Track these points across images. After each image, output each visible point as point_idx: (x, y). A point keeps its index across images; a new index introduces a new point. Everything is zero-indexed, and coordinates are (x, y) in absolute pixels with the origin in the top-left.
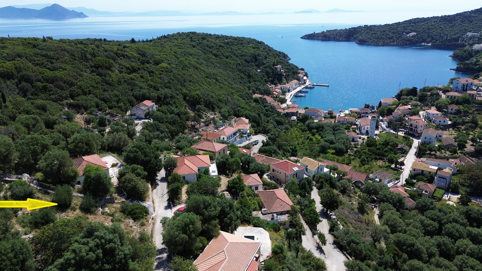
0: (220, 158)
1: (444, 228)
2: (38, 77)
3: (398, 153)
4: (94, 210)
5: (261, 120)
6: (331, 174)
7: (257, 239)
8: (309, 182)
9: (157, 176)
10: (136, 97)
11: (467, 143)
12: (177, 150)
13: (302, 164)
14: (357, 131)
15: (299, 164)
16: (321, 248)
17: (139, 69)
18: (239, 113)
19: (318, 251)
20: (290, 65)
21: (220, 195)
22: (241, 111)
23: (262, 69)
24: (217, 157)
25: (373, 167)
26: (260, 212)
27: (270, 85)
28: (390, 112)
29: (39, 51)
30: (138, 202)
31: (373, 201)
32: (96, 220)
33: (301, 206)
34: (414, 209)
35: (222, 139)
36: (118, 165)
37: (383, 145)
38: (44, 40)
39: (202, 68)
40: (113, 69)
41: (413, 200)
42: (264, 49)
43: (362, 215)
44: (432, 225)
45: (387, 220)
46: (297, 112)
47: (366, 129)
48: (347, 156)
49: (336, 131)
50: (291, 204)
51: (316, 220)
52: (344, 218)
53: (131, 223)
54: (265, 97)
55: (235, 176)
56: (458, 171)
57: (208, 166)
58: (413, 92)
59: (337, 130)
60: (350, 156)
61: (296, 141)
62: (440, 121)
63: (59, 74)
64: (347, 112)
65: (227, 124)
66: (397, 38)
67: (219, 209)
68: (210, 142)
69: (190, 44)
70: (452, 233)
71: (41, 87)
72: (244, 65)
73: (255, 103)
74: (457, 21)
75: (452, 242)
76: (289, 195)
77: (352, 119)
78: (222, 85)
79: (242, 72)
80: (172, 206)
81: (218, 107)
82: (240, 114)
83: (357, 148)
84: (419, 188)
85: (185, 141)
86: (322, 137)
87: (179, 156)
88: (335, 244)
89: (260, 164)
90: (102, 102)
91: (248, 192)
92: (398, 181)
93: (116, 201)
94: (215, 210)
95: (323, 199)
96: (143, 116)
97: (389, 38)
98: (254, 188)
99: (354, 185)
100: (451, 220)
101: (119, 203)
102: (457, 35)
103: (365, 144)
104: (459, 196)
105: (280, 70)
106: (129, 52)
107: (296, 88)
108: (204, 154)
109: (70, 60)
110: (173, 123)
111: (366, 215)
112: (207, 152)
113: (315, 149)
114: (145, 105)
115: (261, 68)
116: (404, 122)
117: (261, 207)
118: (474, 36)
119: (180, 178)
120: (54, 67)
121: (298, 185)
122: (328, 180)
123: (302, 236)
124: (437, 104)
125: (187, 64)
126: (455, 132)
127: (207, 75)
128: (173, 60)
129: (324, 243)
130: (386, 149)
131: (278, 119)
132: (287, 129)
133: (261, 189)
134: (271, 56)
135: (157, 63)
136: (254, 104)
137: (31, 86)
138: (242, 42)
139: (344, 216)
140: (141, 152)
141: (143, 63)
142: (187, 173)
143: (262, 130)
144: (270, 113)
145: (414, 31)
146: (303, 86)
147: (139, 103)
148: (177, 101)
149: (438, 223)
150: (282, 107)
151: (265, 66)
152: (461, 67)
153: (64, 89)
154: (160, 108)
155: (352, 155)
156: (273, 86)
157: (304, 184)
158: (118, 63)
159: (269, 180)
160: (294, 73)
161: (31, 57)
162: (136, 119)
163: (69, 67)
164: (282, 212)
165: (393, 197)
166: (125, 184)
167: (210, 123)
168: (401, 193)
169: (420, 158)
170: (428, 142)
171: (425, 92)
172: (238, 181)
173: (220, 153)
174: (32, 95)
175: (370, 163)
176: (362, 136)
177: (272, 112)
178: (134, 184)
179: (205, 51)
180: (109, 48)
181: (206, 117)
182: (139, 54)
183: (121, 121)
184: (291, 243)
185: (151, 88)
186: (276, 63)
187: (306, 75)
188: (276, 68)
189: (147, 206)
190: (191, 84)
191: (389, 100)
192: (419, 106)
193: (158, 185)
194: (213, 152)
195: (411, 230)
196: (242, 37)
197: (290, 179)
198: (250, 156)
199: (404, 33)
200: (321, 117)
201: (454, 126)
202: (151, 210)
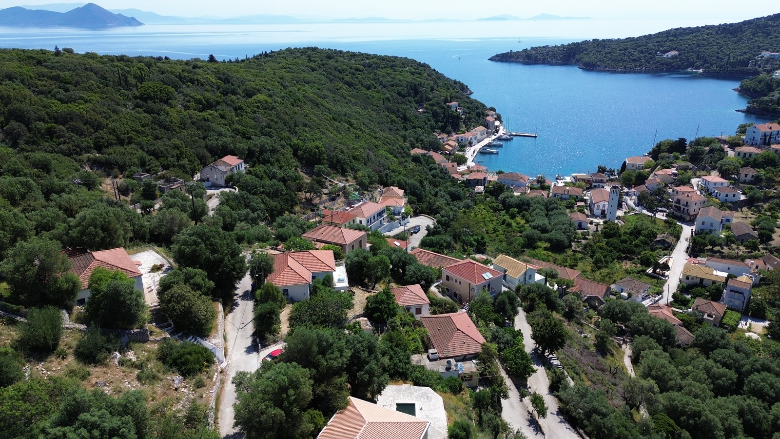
0: (352, 255)
1: (746, 381)
2: (39, 113)
3: (657, 248)
4: (103, 357)
5: (424, 191)
6: (548, 284)
7: (421, 409)
8: (512, 300)
9: (236, 289)
10: (211, 150)
11: (773, 232)
12: (276, 242)
13: (496, 267)
14: (586, 210)
15: (492, 267)
16: (537, 422)
17: (218, 103)
18: (387, 179)
19: (531, 428)
20: (472, 102)
21: (352, 323)
22: (390, 177)
23: (426, 108)
24: (347, 253)
25: (615, 272)
26: (425, 356)
27: (440, 134)
28: (641, 179)
29: (46, 70)
30: (195, 340)
31: (621, 333)
32: (107, 376)
33: (498, 343)
34: (691, 347)
35: (358, 222)
36: (164, 268)
37: (631, 234)
38: (57, 53)
39: (325, 104)
40: (174, 102)
41: (688, 330)
42: (429, 75)
43: (604, 357)
44: (725, 376)
45: (649, 367)
46: (485, 179)
47: (601, 207)
48: (570, 252)
49: (551, 211)
50: (482, 340)
51: (525, 370)
52: (574, 365)
53: (176, 382)
54: (431, 153)
55: (380, 288)
56: (761, 279)
57: (330, 270)
58: (679, 146)
59: (552, 209)
60: (576, 254)
61: (483, 228)
62: (727, 196)
63: (77, 108)
64: (568, 179)
65: (367, 197)
66: (646, 61)
67: (348, 353)
68: (336, 228)
69: (307, 66)
70: (763, 390)
71: (43, 131)
72: (396, 100)
73: (414, 163)
74: (744, 32)
75: (764, 408)
76: (476, 323)
77: (577, 191)
78: (360, 133)
79: (393, 112)
80: (260, 347)
81: (352, 169)
82: (389, 182)
83: (587, 239)
84: (697, 309)
85: (292, 225)
86: (527, 221)
87: (279, 252)
88: (562, 415)
89: (425, 267)
90: (151, 157)
91: (404, 319)
92: (660, 296)
93: (151, 338)
94: (341, 356)
95: (538, 331)
96: (223, 183)
97: (635, 60)
98: (413, 311)
99: (587, 304)
100: (759, 366)
101: (158, 341)
102: (745, 56)
103: (600, 232)
104: (767, 324)
105: (456, 110)
106: (201, 75)
107: (483, 140)
108: (324, 249)
109: (98, 86)
110: (274, 195)
111: (609, 356)
112: (330, 245)
113: (516, 240)
114: (225, 163)
115: (425, 105)
116: (666, 196)
117: (427, 346)
118: (773, 57)
119: (278, 292)
120: (71, 97)
121: (492, 304)
122: (543, 295)
123: (503, 401)
124: (721, 167)
125: (301, 97)
126: (753, 214)
127: (335, 116)
128: (277, 91)
129: (542, 412)
130: (637, 242)
131: (453, 189)
132: (468, 207)
133: (426, 312)
134: (441, 87)
135: (249, 94)
136: (412, 165)
137: (26, 128)
138: (394, 63)
139: (573, 359)
140: (206, 245)
141: (225, 93)
142: (292, 283)
143: (426, 208)
144: (439, 179)
145: (675, 49)
146: (494, 137)
147: (215, 160)
148: (282, 157)
149: (736, 372)
150: (459, 171)
151: (430, 102)
152: (754, 107)
153: (85, 135)
154: (251, 169)
155: (579, 252)
156: (445, 136)
157: (503, 302)
158: (182, 92)
159: (440, 296)
160: (478, 115)
161: (30, 81)
162: (210, 188)
163: (95, 97)
164: (466, 355)
165: (657, 326)
166: (170, 305)
167: (339, 195)
168: (668, 319)
169: (696, 257)
170: (708, 231)
171: (699, 147)
172: (384, 297)
173: (353, 246)
174: (27, 143)
175: (610, 265)
176: (595, 220)
177: (443, 179)
178: (187, 305)
179: (332, 77)
180: (169, 69)
181: (331, 185)
182: (220, 79)
183: (183, 191)
184: (483, 414)
185: (238, 135)
186: (449, 99)
187: (499, 118)
188: (448, 106)
189: (210, 348)
190: (306, 129)
191: (639, 158)
192: (691, 169)
193: (237, 305)
194: (341, 245)
195: (691, 386)
196: (393, 57)
197: (478, 294)
198: (407, 253)
199: (659, 52)
200: (525, 186)
201: (750, 203)
202: (220, 354)
